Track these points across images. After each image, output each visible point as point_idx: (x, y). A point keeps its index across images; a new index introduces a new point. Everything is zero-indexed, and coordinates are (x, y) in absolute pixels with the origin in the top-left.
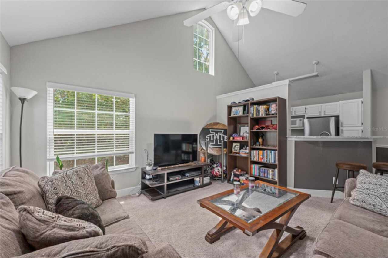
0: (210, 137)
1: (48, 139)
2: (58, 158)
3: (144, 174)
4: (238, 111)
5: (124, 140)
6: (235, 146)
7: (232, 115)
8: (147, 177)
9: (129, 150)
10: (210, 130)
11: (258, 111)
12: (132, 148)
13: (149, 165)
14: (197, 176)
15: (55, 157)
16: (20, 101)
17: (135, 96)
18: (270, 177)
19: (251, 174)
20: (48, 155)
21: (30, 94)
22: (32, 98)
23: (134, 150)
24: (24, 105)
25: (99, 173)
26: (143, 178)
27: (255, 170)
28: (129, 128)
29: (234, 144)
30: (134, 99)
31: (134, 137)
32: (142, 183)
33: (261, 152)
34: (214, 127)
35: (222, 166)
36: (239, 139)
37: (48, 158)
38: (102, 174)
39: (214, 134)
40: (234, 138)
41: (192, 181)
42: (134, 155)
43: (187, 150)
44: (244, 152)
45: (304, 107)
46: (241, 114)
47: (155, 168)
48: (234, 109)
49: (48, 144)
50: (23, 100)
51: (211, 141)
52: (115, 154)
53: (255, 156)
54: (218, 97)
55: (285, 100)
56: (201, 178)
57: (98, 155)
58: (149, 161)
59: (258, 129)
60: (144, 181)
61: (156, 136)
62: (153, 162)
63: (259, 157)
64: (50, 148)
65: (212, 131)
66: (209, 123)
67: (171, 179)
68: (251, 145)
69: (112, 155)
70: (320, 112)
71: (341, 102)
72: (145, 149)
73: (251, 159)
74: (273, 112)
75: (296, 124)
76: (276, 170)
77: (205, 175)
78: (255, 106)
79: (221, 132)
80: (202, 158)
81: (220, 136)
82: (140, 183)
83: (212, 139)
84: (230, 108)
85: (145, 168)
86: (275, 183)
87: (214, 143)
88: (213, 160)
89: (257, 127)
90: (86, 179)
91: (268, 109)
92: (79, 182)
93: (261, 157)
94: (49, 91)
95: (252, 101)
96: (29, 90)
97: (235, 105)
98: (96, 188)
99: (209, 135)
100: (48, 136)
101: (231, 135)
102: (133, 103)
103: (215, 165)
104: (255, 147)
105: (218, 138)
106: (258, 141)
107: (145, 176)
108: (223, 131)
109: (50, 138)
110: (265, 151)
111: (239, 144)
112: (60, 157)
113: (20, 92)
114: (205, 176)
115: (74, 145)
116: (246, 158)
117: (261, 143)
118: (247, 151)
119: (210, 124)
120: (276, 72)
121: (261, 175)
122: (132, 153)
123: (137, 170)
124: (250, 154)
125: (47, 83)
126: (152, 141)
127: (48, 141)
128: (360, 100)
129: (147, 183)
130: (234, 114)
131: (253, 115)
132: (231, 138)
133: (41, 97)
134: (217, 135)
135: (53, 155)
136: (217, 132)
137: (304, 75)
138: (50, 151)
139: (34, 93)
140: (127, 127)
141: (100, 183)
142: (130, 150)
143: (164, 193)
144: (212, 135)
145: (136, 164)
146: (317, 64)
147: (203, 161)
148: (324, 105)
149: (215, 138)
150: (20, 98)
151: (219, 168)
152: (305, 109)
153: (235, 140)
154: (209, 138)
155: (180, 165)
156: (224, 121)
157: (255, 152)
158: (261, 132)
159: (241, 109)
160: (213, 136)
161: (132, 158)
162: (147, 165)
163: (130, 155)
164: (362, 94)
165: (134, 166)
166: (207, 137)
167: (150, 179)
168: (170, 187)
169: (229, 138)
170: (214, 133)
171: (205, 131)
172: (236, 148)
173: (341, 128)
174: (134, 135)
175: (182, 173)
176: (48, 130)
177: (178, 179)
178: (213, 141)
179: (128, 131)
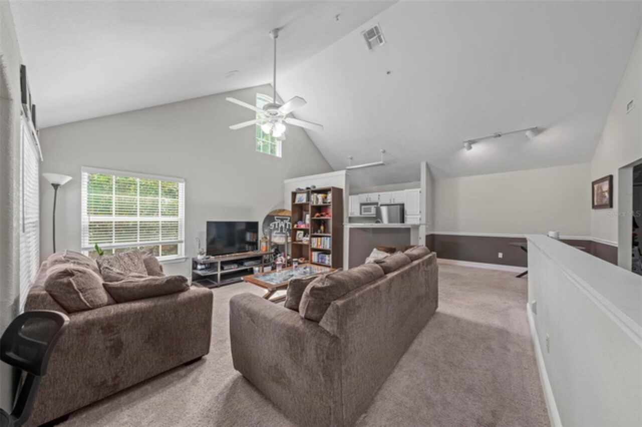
0: (275, 225)
1: (82, 227)
2: (97, 247)
3: (195, 263)
4: (302, 198)
5: (171, 228)
6: (299, 235)
7: (297, 202)
8: (199, 267)
9: (177, 239)
10: (276, 217)
11: (317, 199)
12: (182, 236)
13: (201, 254)
14: (256, 265)
15: (94, 245)
16: (53, 187)
17: (186, 181)
18: (327, 262)
19: (311, 261)
20: (82, 244)
21: (64, 180)
22: (66, 184)
23: (183, 239)
24: (58, 191)
25: (146, 257)
26: (194, 268)
27: (315, 256)
28: (177, 215)
29: (298, 232)
30: (184, 184)
31: (183, 225)
32: (193, 273)
33: (319, 239)
34: (280, 214)
35: (286, 255)
36: (303, 226)
37: (82, 247)
38: (150, 258)
39: (279, 222)
40: (297, 226)
41: (251, 271)
42: (183, 244)
43: (251, 240)
44: (305, 240)
45: (377, 194)
46: (304, 201)
47: (208, 257)
48: (298, 196)
49: (82, 232)
50: (56, 186)
51: (275, 229)
52: (160, 243)
53: (315, 243)
54: (286, 181)
55: (341, 190)
56: (261, 268)
57: (141, 244)
58: (201, 250)
59: (318, 216)
60: (196, 271)
61: (209, 224)
62: (205, 251)
63: (317, 244)
64: (84, 237)
65: (277, 219)
66: (274, 209)
67: (226, 268)
68: (311, 233)
69: (158, 245)
70: (390, 200)
71: (406, 191)
72: (196, 238)
73: (311, 246)
74: (329, 201)
75: (370, 212)
76: (331, 255)
77: (265, 264)
78: (315, 194)
79: (287, 219)
80: (263, 247)
81: (286, 225)
82: (191, 274)
83: (277, 227)
84: (294, 195)
85: (197, 257)
86: (329, 267)
87: (279, 231)
88: (278, 249)
89: (317, 214)
90: (136, 260)
91: (326, 198)
92: (130, 262)
93: (319, 244)
94: (84, 175)
95: (312, 189)
96: (63, 176)
97: (300, 191)
98: (145, 269)
99: (273, 223)
100: (82, 224)
101: (296, 223)
102: (182, 190)
103: (279, 255)
104: (316, 234)
105: (284, 226)
106: (319, 228)
107: (197, 267)
108: (289, 218)
109: (84, 225)
110: (323, 238)
111: (302, 232)
112: (99, 245)
113: (54, 178)
114: (265, 266)
115: (112, 234)
116: (307, 246)
117: (323, 230)
118: (308, 239)
119: (275, 211)
120: (350, 156)
121: (320, 261)
122: (181, 242)
123: (188, 260)
124: (310, 241)
125: (83, 168)
126: (204, 229)
127: (82, 229)
128: (418, 190)
129: (199, 272)
130: (299, 201)
131: (313, 203)
132: (295, 226)
133: (76, 183)
134: (282, 222)
135: (87, 244)
136: (282, 220)
137: (374, 162)
138: (84, 240)
139: (69, 178)
140: (175, 214)
141: (149, 266)
142: (179, 239)
143: (217, 281)
144: (276, 223)
145: (185, 254)
146: (384, 152)
147: (264, 250)
148: (393, 193)
149: (280, 226)
150: (53, 185)
151: (282, 257)
152: (379, 195)
153: (299, 228)
154: (273, 226)
155: (237, 254)
156: (289, 207)
157: (314, 240)
158: (323, 220)
159: (305, 196)
160: (278, 224)
161: (181, 248)
162: (198, 254)
163: (179, 245)
164: (420, 184)
165: (184, 256)
166: (272, 225)
167: (202, 269)
168: (223, 276)
169: (293, 226)
170: (279, 220)
171: (270, 219)
172: (300, 236)
173: (405, 216)
174: (184, 223)
175: (239, 262)
176: (83, 217)
177: (234, 268)
178: (277, 229)
179: (176, 218)
